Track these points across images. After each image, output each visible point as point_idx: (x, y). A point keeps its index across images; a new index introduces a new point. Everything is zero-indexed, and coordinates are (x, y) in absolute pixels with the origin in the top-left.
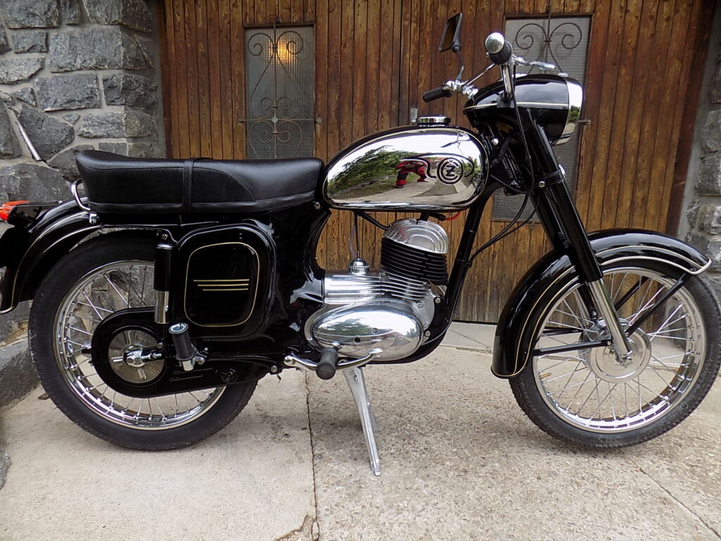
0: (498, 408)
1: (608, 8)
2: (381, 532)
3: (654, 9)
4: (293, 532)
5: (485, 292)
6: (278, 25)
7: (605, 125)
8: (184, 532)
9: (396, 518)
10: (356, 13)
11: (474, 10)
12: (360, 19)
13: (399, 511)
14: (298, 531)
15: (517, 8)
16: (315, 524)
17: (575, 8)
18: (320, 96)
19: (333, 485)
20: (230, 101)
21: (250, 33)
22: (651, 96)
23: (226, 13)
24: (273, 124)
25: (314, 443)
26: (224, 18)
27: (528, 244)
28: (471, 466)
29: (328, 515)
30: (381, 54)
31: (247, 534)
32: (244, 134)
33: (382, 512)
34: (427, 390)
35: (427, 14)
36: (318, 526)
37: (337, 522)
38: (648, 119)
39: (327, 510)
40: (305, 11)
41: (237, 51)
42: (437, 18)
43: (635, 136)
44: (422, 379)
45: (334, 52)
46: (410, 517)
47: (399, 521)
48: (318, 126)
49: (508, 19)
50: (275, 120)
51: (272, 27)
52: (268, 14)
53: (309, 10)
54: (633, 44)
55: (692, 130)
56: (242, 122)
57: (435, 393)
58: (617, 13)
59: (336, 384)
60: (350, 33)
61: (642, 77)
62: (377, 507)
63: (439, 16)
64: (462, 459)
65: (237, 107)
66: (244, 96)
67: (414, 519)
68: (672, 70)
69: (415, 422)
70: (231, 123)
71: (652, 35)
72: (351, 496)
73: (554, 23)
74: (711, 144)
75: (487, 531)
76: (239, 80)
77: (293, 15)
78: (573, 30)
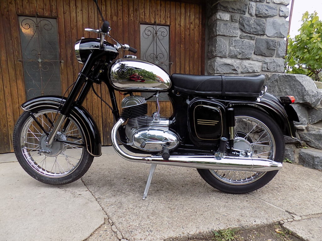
0: (159, 169)
1: (175, 24)
2: (137, 215)
3: (189, 26)
4: (101, 225)
6: (38, 16)
7: (178, 64)
8: (51, 239)
9: (140, 210)
10: (77, 15)
11: (128, 19)
12: (79, 18)
13: (140, 207)
14: (103, 224)
15: (144, 20)
16: (110, 220)
17: (164, 23)
18: (62, 50)
19: (110, 206)
20: (12, 50)
21: (21, 18)
22: (191, 55)
23: (6, 6)
24: (39, 62)
25: (94, 194)
26: (5, 9)
28: (159, 188)
29: (113, 216)
30: (90, 34)
31: (82, 231)
32: (22, 67)
33: (134, 209)
34: (131, 169)
35: (109, 19)
36: (111, 220)
37: (118, 217)
38: (191, 62)
39: (112, 214)
40: (51, 11)
41: (14, 26)
42: (113, 21)
43: (188, 68)
44: (127, 165)
45: (68, 31)
46: (145, 208)
47: (142, 210)
48: (62, 64)
49: (141, 24)
50: (40, 60)
51: (35, 17)
52: (31, 10)
53: (54, 11)
54: (184, 37)
55: (204, 67)
56: (20, 61)
57: (134, 169)
58: (177, 26)
59: (92, 173)
60: (75, 24)
61: (188, 48)
62: (132, 208)
63: (114, 20)
64: (154, 187)
65: (17, 54)
66: (20, 49)
67: (147, 208)
68: (196, 46)
69: (131, 179)
70: (13, 61)
71: (189, 35)
72: (120, 208)
73: (158, 27)
74: (210, 71)
75: (173, 205)
76: (16, 41)
77: (45, 12)
78: (165, 30)
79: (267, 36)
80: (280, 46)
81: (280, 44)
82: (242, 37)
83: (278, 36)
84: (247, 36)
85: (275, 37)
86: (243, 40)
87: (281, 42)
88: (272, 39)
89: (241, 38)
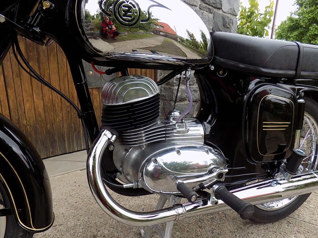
5: (79, 132)
27: (99, 100)
79: (223, 11)
80: (232, 25)
81: (233, 22)
82: (202, 8)
83: (232, 13)
84: (206, 7)
85: (229, 13)
86: (202, 11)
87: (234, 20)
88: (227, 15)
89: (200, 9)
